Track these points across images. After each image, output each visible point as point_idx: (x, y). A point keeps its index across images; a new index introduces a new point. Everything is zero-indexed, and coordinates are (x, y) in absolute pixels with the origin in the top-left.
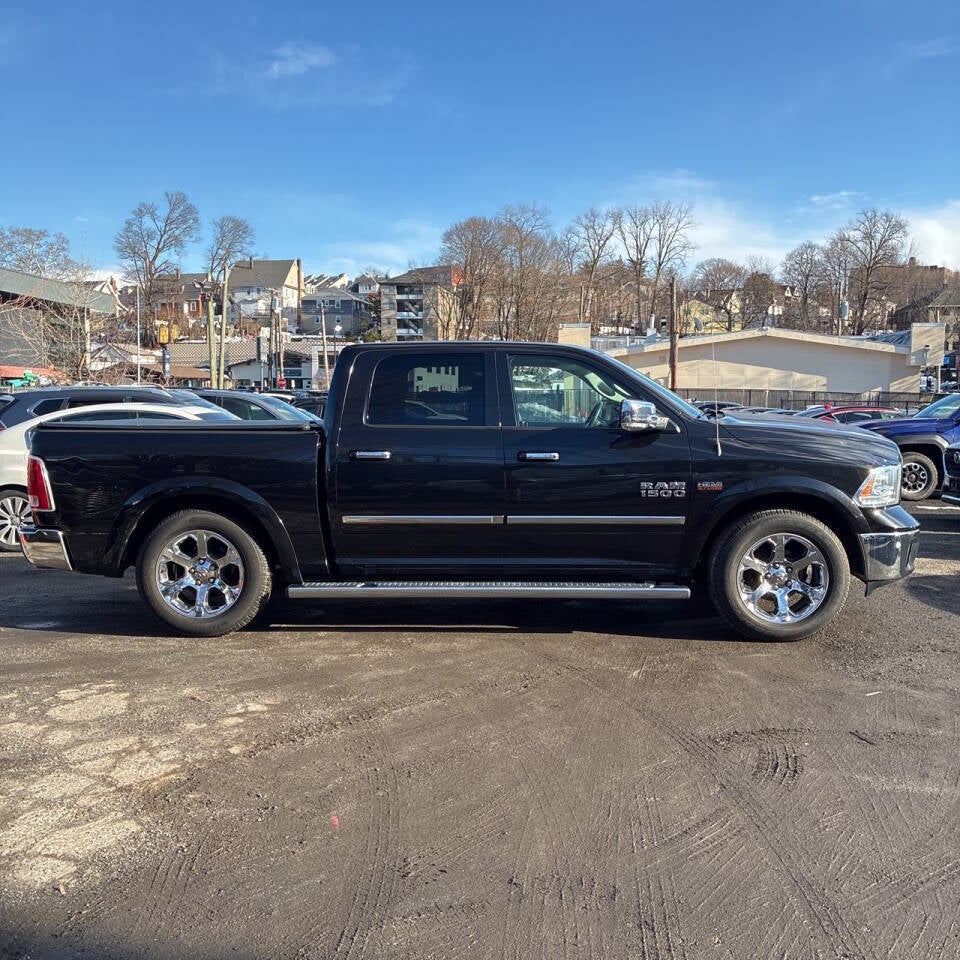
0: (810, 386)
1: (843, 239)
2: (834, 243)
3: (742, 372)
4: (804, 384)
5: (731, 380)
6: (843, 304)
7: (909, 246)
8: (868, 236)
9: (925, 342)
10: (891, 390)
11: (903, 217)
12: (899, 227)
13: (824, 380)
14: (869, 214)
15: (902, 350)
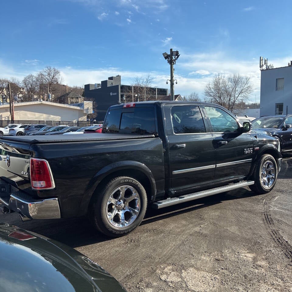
0: (56, 119)
1: (42, 75)
2: (39, 75)
3: (35, 115)
4: (54, 119)
5: (32, 118)
6: (49, 94)
7: (61, 78)
8: (49, 74)
9: (88, 107)
10: (79, 120)
11: (59, 70)
12: (58, 72)
13: (60, 118)
14: (49, 68)
15: (82, 109)
